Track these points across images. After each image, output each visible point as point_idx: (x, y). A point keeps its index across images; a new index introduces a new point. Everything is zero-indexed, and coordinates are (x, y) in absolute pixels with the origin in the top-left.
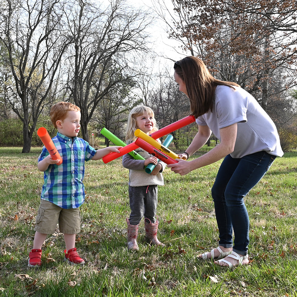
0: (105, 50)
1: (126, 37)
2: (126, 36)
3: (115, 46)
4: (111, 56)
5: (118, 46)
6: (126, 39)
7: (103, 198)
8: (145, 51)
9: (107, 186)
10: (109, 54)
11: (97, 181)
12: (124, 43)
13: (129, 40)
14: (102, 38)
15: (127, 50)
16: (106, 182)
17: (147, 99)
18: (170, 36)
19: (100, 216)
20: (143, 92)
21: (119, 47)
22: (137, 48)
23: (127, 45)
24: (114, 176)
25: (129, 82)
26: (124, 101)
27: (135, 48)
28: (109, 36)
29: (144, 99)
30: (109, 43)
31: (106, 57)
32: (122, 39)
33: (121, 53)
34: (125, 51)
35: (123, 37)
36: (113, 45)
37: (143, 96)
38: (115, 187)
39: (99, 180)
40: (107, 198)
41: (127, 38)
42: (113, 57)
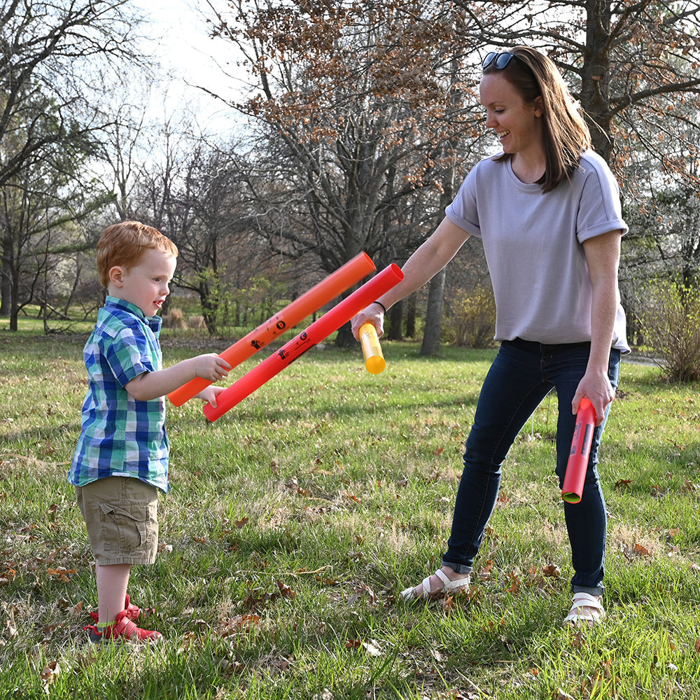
0: (17, 48)
1: (80, 17)
2: (80, 13)
3: (45, 39)
4: (33, 65)
5: (56, 39)
6: (81, 22)
7: (42, 465)
8: (135, 60)
9: (46, 435)
10: (28, 61)
11: (12, 420)
12: (74, 34)
13: (87, 24)
14: (7, 11)
15: (82, 54)
16: (37, 422)
17: (127, 192)
18: (216, 34)
19: (50, 512)
20: (117, 172)
21: (57, 44)
22: (110, 51)
23: (80, 40)
24: (58, 407)
25: (81, 142)
26: (63, 193)
27: (104, 50)
28: (29, 9)
29: (118, 191)
30: (28, 28)
31: (17, 66)
32: (68, 21)
33: (64, 60)
34: (75, 55)
35: (71, 14)
36: (40, 36)
37: (117, 182)
38: (67, 437)
39: (16, 417)
40: (54, 465)
41: (82, 20)
42: (41, 69)
